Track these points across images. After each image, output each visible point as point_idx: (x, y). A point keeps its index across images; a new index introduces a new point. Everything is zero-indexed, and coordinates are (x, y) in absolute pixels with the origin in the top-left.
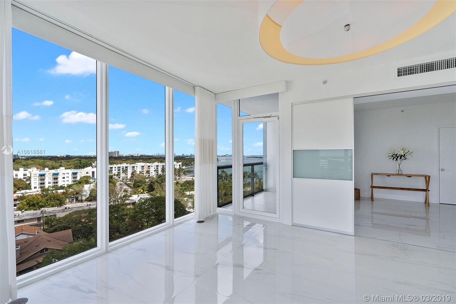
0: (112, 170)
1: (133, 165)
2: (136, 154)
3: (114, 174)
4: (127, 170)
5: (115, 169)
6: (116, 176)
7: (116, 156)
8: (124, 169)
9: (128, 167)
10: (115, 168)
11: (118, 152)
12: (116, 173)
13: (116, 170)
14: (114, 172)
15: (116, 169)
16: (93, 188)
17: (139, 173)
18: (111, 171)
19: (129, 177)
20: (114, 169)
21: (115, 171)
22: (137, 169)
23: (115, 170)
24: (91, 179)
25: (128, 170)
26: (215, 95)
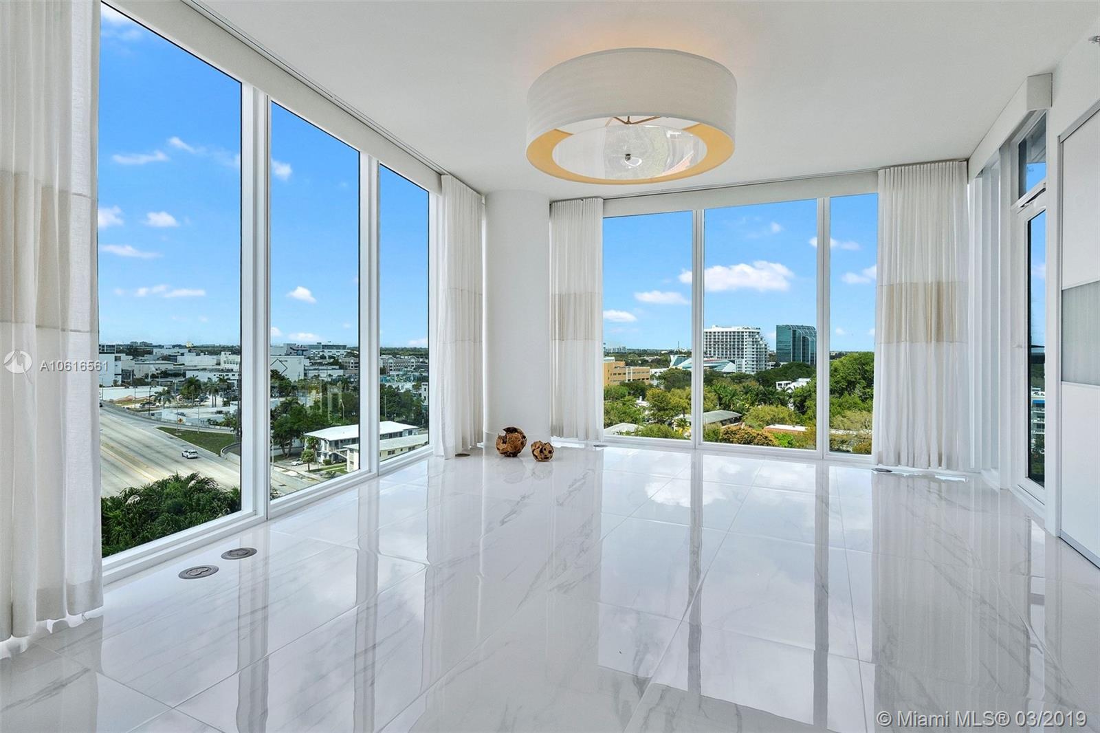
26: (967, 160)
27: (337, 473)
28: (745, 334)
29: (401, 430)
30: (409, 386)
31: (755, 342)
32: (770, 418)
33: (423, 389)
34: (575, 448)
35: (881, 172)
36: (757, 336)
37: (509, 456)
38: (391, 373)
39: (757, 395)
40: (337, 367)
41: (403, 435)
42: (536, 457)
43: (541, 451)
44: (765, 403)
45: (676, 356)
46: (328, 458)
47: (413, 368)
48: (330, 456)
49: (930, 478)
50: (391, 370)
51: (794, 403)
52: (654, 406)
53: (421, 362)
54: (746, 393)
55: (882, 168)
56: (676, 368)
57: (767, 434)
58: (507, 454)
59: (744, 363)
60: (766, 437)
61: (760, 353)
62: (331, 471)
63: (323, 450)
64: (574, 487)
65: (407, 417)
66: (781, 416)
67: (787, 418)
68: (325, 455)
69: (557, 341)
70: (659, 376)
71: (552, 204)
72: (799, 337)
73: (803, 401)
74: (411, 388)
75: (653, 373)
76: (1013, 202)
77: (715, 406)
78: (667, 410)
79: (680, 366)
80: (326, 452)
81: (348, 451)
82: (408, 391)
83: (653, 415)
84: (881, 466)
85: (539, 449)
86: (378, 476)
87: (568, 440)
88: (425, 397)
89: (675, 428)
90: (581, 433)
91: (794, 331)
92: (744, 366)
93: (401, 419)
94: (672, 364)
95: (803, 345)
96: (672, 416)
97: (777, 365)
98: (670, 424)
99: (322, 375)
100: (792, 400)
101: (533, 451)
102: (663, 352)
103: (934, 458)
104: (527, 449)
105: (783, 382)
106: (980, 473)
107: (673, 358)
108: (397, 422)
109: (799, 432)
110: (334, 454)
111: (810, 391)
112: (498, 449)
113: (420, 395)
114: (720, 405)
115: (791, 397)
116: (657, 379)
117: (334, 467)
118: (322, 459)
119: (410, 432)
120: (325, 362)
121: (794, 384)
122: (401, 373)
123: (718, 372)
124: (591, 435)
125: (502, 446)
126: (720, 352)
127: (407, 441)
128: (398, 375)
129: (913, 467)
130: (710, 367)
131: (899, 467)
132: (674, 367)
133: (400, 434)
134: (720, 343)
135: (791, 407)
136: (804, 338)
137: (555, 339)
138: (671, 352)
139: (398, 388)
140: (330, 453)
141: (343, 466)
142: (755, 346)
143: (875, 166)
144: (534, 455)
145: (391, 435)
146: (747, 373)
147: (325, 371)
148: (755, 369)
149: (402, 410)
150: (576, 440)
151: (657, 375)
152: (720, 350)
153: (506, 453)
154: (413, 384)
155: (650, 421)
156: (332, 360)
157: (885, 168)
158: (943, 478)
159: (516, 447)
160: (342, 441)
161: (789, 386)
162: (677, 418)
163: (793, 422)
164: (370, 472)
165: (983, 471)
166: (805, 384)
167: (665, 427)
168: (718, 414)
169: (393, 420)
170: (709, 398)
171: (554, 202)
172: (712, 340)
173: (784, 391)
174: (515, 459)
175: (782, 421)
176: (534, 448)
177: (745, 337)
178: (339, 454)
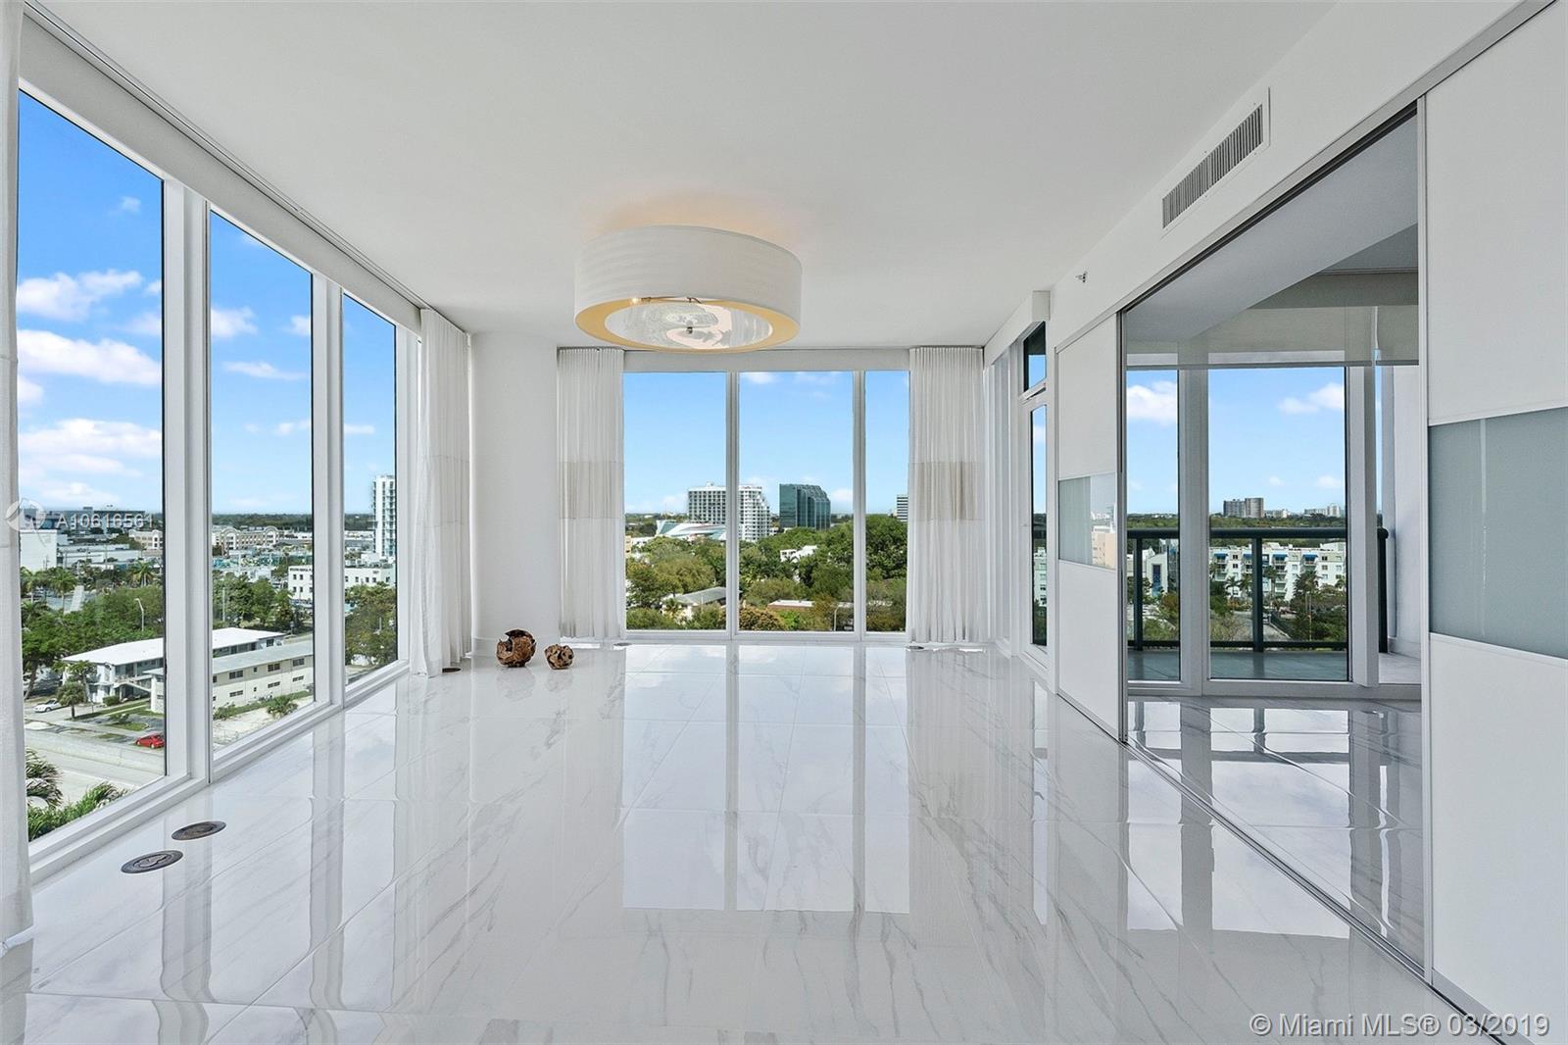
0: (1224, 566)
1: (1307, 551)
2: (1335, 511)
3: (1233, 579)
4: (1283, 568)
5: (1235, 562)
6: (1236, 588)
7: (1252, 516)
8: (1270, 564)
9: (1286, 559)
10: (1235, 557)
11: (1260, 501)
12: (1239, 578)
13: (1240, 566)
14: (1230, 571)
15: (1238, 562)
16: (1149, 617)
17: (1337, 586)
18: (1219, 566)
19: (1289, 596)
20: (1230, 562)
21: (1235, 570)
22: (1325, 568)
23: (1235, 566)
24: (1151, 590)
25: (1288, 567)
26: (983, 348)
27: (132, 716)
28: (744, 494)
29: (254, 640)
30: (265, 571)
31: (756, 505)
32: (774, 594)
33: (291, 576)
34: (590, 649)
35: (912, 351)
36: (758, 497)
37: (516, 666)
38: (231, 553)
39: (759, 566)
40: (128, 546)
41: (257, 646)
42: (553, 664)
43: (559, 657)
44: (769, 576)
45: (664, 522)
46: (112, 693)
47: (271, 544)
48: (117, 690)
49: (955, 651)
50: (232, 548)
51: (800, 575)
52: (637, 586)
53: (287, 536)
54: (747, 565)
55: (912, 348)
56: (664, 537)
57: (771, 613)
58: (511, 664)
59: (744, 529)
60: (771, 616)
61: (762, 518)
62: (120, 715)
63: (102, 681)
64: (613, 695)
65: (263, 620)
66: (787, 590)
67: (793, 593)
68: (107, 689)
69: (566, 520)
70: (642, 548)
71: (559, 349)
72: (804, 498)
73: (809, 572)
74: (269, 576)
75: (635, 543)
76: (1019, 394)
77: (711, 582)
78: (653, 590)
79: (669, 534)
80: (108, 683)
81: (154, 681)
82: (263, 580)
83: (635, 596)
84: (914, 644)
85: (557, 655)
86: (344, 708)
87: (584, 640)
88: (295, 588)
89: (664, 612)
90: (599, 630)
91: (799, 491)
92: (744, 533)
93: (252, 624)
94: (658, 532)
95: (809, 507)
96: (660, 597)
97: (781, 531)
98: (658, 607)
99: (94, 560)
100: (797, 572)
101: (548, 658)
102: (647, 517)
103: (959, 632)
104: (539, 655)
105: (788, 551)
106: (994, 643)
107: (660, 524)
108: (245, 628)
109: (806, 608)
110: (125, 686)
111: (816, 560)
112: (500, 659)
113: (286, 585)
114: (717, 580)
115: (796, 568)
116: (640, 551)
117: (125, 708)
118: (99, 697)
119: (270, 642)
120: (99, 537)
121: (800, 552)
122: (250, 552)
123: (714, 541)
124: (612, 633)
125: (507, 655)
126: (717, 517)
127: (265, 655)
128: (244, 556)
129: (942, 642)
130: (706, 535)
131: (930, 643)
132: (661, 535)
133: (253, 646)
134: (716, 506)
135: (797, 579)
136: (809, 498)
137: (564, 518)
138: (657, 517)
139: (244, 577)
140: (117, 685)
141: (143, 704)
142: (757, 509)
143: (907, 345)
144: (550, 662)
145: (234, 650)
146: (748, 541)
147: (102, 553)
148: (756, 536)
149: (253, 608)
150: (592, 639)
151: (640, 546)
152: (717, 513)
153: (511, 662)
154: (273, 568)
155: (632, 605)
156: (114, 535)
157: (916, 347)
158: (966, 650)
159: (524, 654)
160: (139, 664)
161: (794, 555)
162: (665, 599)
163: (798, 597)
164: (332, 704)
165: (997, 642)
166: (811, 553)
167: (652, 612)
168: (715, 592)
169: (238, 625)
170: (704, 573)
171: (562, 348)
172: (707, 502)
173: (789, 560)
174: (523, 669)
175: (787, 597)
176: (549, 654)
177: (745, 498)
178: (135, 685)
